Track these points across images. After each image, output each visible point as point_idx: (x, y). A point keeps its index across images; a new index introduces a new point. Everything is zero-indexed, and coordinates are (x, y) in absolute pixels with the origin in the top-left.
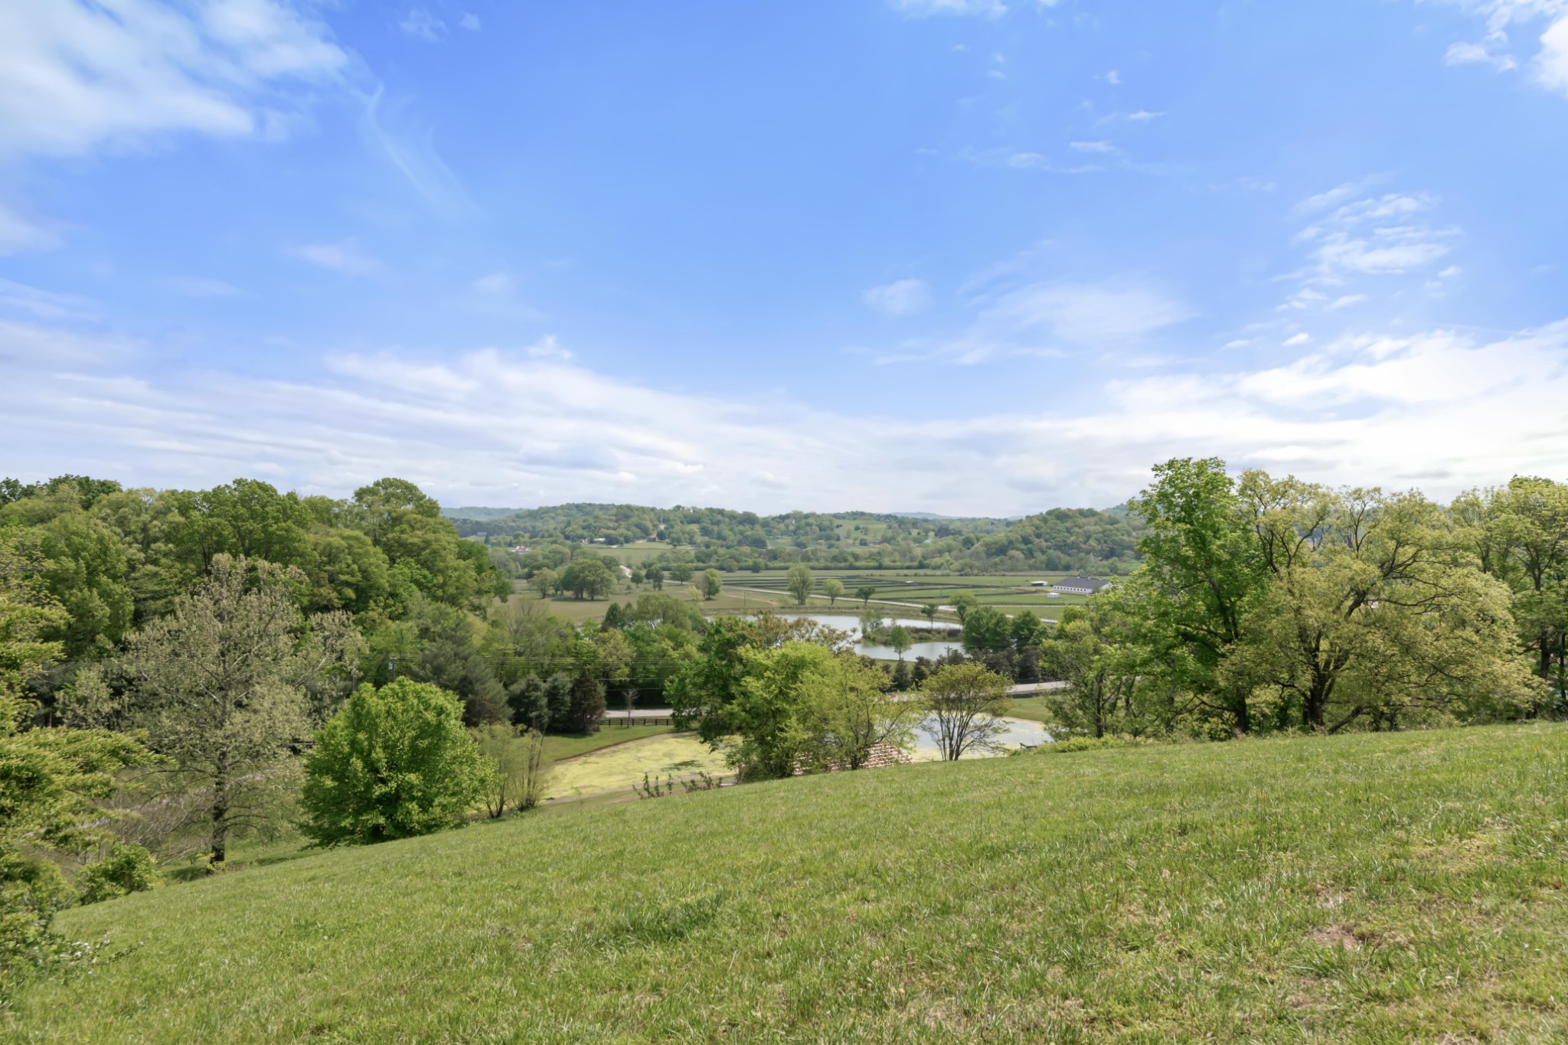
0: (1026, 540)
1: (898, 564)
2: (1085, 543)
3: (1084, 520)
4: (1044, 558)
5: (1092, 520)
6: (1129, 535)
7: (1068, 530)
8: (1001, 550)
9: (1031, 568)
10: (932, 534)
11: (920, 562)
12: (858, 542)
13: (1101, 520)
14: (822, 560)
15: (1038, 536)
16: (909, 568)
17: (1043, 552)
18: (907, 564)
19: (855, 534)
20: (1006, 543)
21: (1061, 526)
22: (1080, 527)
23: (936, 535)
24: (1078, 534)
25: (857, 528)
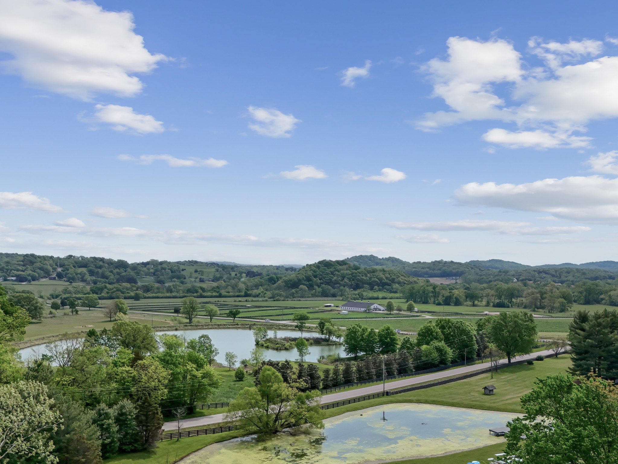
0: (308, 279)
1: (231, 294)
2: (342, 280)
3: (341, 267)
4: (320, 289)
5: (345, 267)
6: (366, 276)
7: (332, 273)
8: (293, 285)
9: (314, 295)
10: (244, 275)
11: (245, 292)
12: (198, 280)
13: (350, 267)
14: (181, 292)
15: (315, 276)
16: (238, 296)
17: (319, 286)
18: (237, 294)
19: (196, 275)
20: (297, 281)
21: (328, 271)
22: (338, 271)
23: (247, 276)
24: (338, 275)
25: (196, 271)
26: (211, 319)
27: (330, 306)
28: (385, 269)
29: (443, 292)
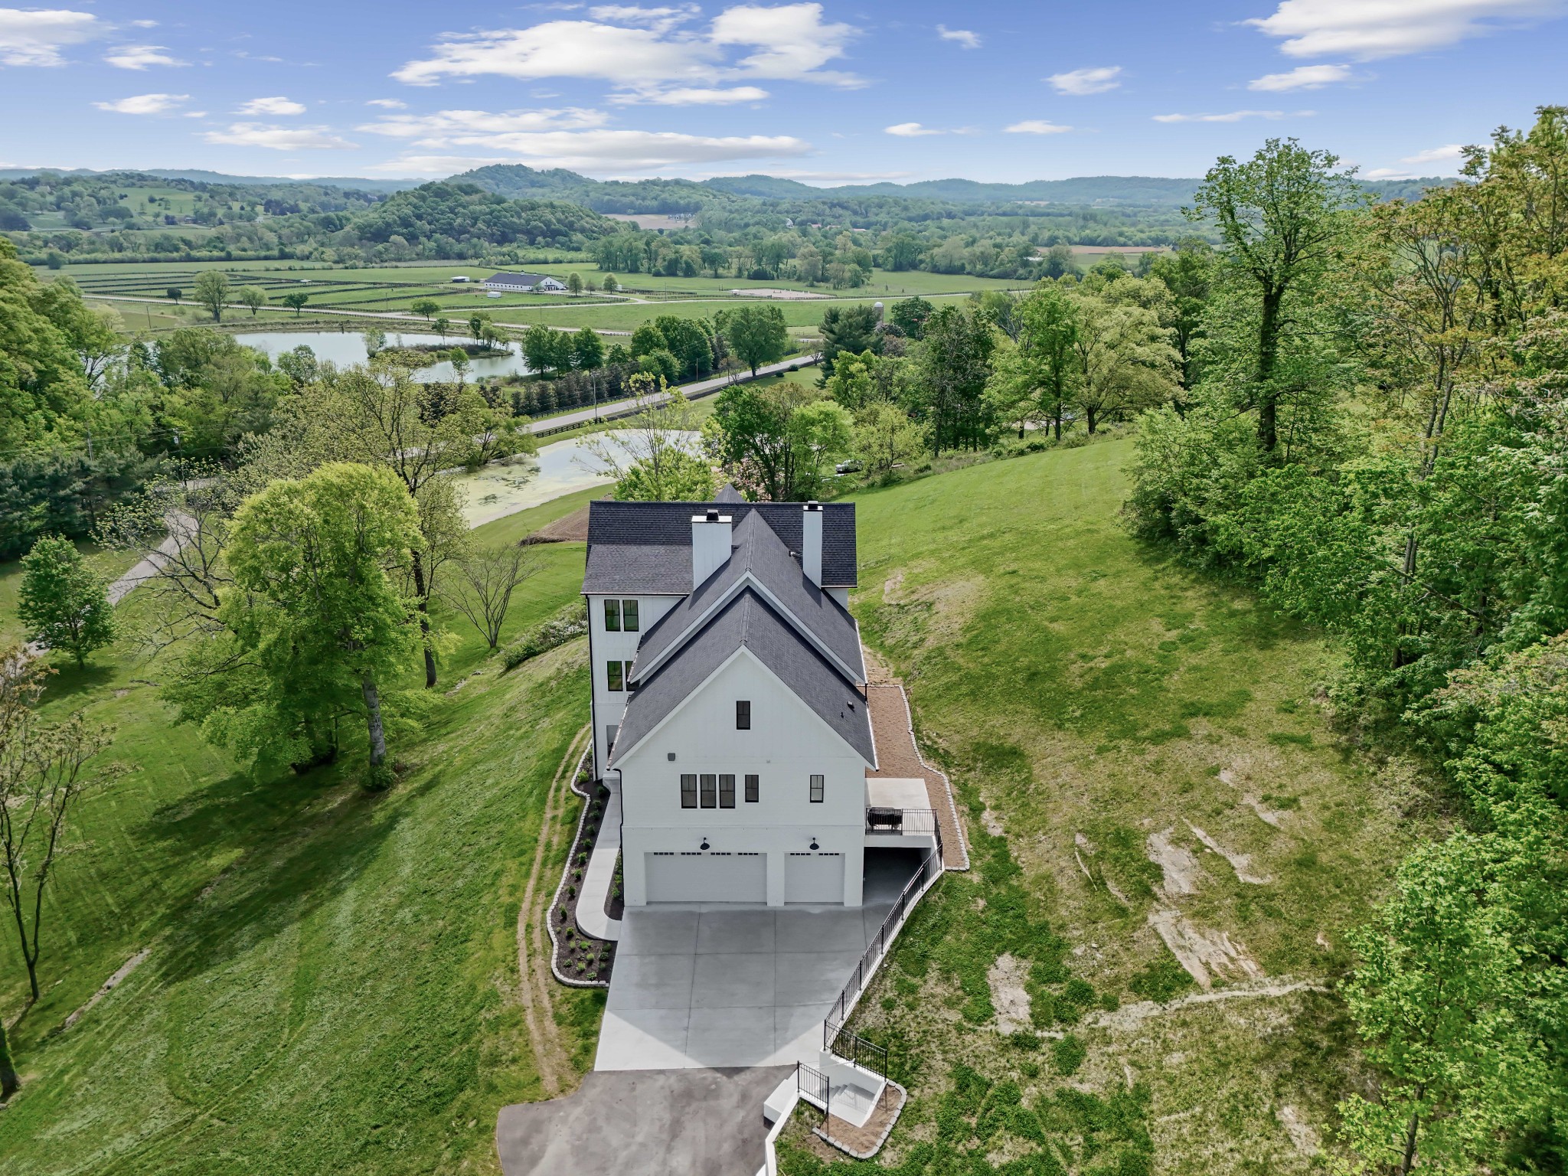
0: (405, 223)
1: (251, 253)
2: (474, 225)
3: (467, 198)
4: (432, 244)
5: (475, 197)
6: (520, 217)
7: (452, 211)
8: (378, 234)
9: (420, 256)
10: (260, 209)
11: (281, 251)
12: (161, 219)
13: (485, 198)
14: (143, 249)
15: (419, 217)
16: (266, 258)
17: (429, 238)
18: (263, 253)
19: (153, 208)
20: (383, 226)
21: (443, 206)
22: (464, 207)
23: (266, 210)
24: (464, 215)
25: (152, 200)
26: (254, 311)
27: (462, 281)
28: (556, 203)
29: (663, 251)
